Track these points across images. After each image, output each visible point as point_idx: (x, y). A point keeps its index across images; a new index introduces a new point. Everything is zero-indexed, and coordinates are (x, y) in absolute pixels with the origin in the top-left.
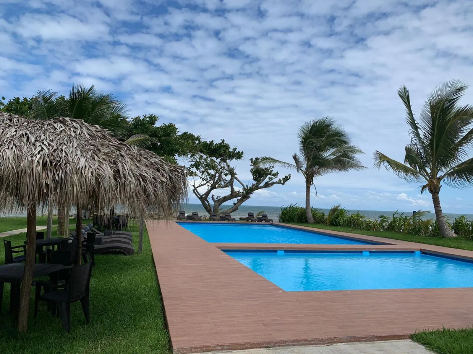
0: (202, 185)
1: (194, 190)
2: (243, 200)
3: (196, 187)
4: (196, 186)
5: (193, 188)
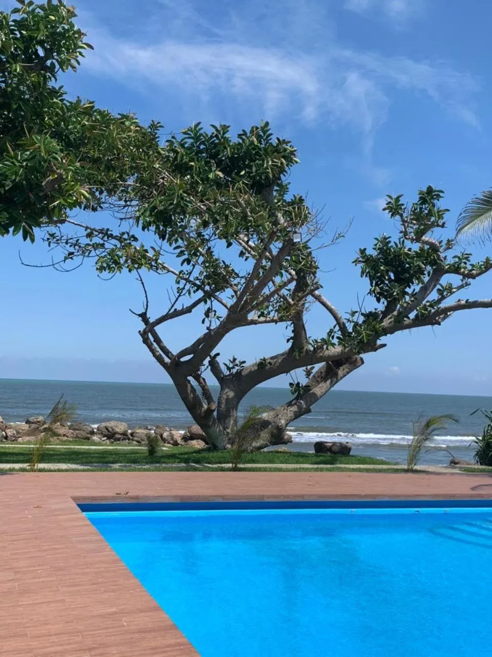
0: (177, 314)
1: (144, 335)
2: (336, 374)
3: (151, 321)
4: (153, 317)
5: (142, 326)
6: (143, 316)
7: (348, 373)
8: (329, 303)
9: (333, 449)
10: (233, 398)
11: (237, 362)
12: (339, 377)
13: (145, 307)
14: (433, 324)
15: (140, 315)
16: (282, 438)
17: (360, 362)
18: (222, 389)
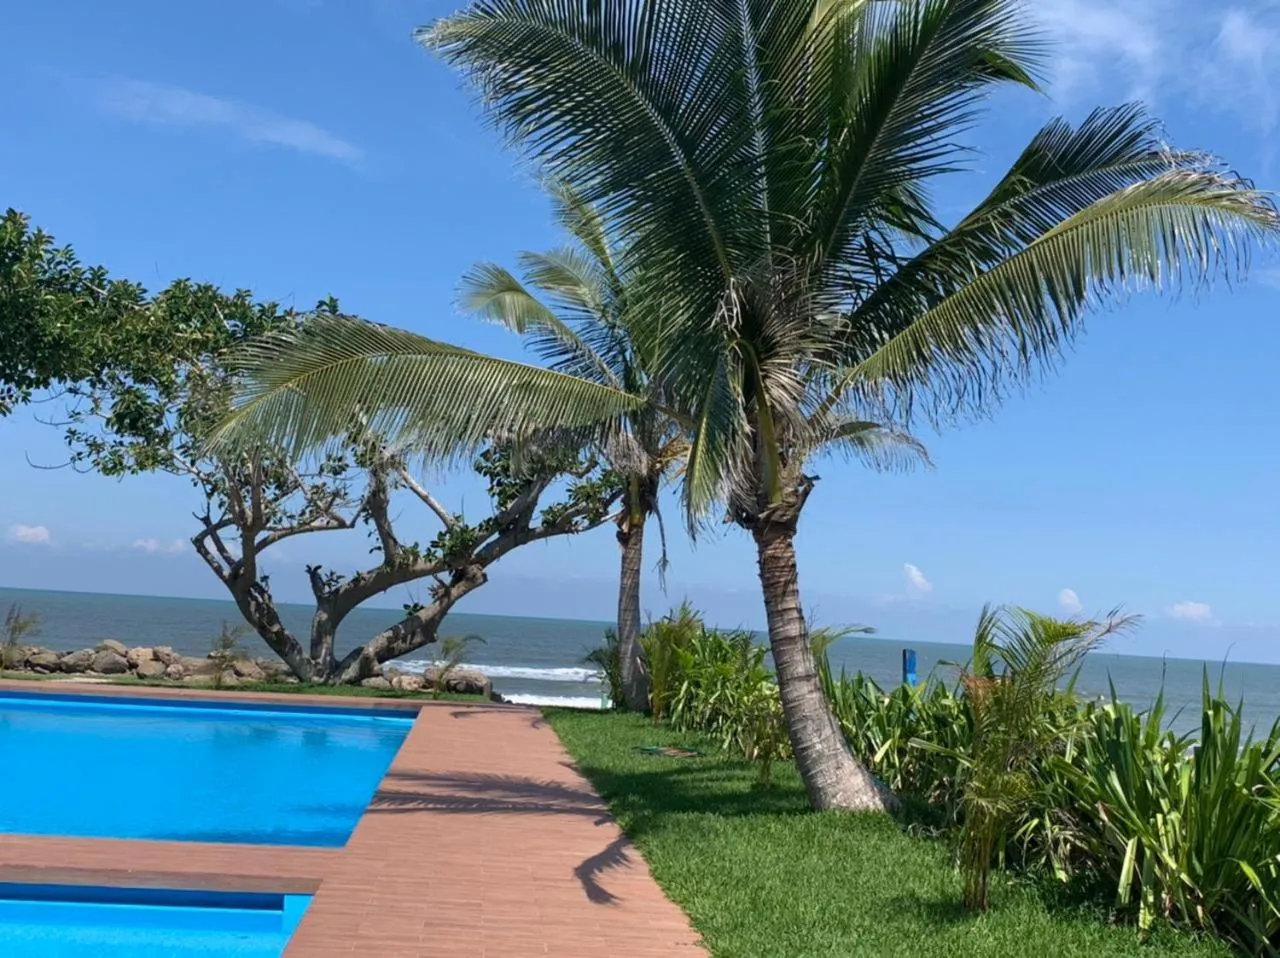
3: (213, 524)
4: (214, 521)
5: (200, 529)
6: (206, 520)
7: (465, 592)
8: (437, 506)
9: (458, 687)
10: (327, 620)
11: (335, 578)
12: (452, 598)
13: (206, 510)
14: (566, 532)
15: (202, 519)
16: (371, 670)
17: (481, 580)
18: (318, 610)
